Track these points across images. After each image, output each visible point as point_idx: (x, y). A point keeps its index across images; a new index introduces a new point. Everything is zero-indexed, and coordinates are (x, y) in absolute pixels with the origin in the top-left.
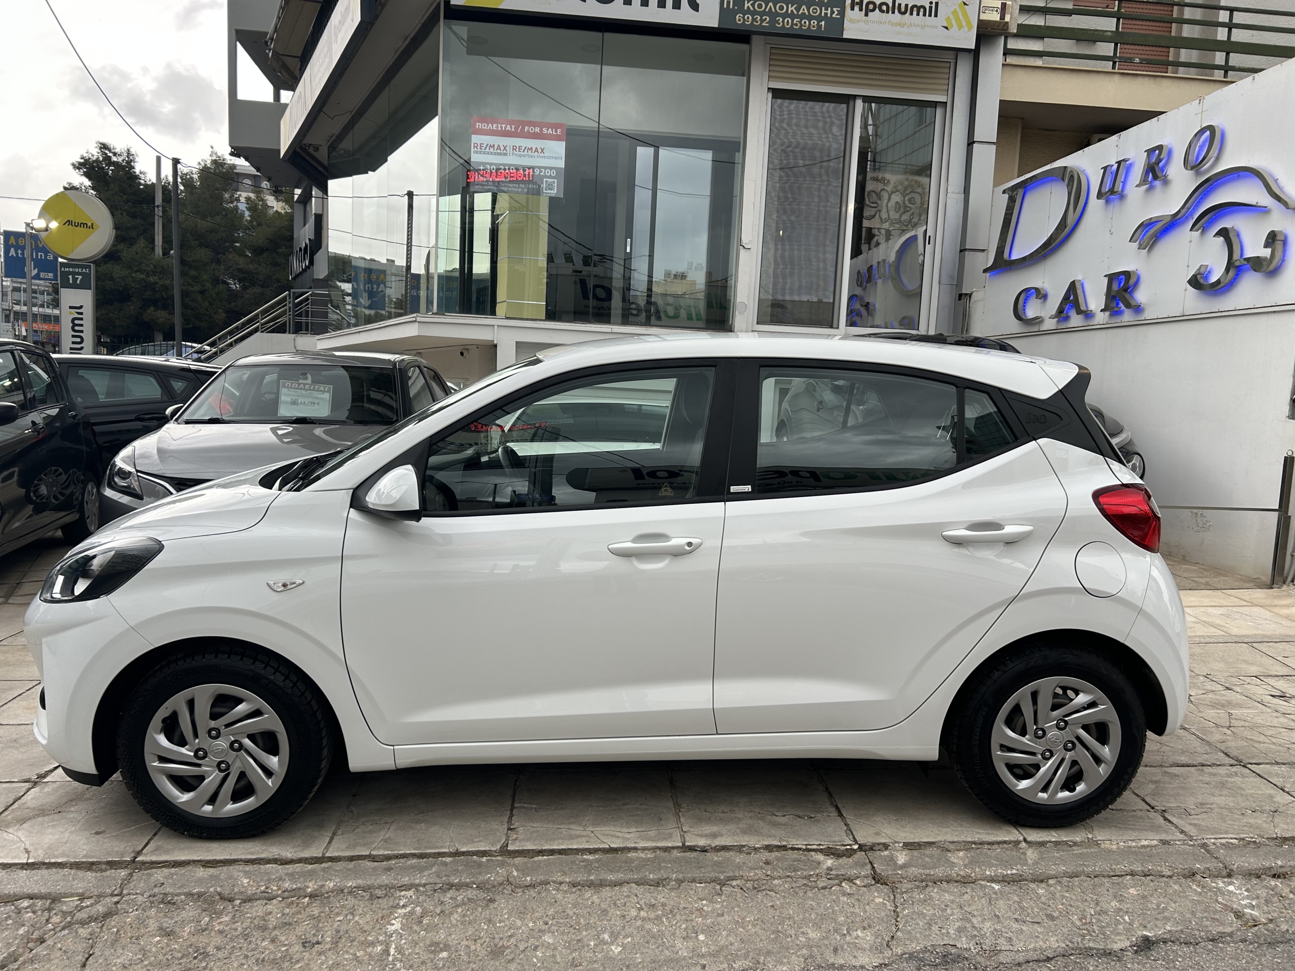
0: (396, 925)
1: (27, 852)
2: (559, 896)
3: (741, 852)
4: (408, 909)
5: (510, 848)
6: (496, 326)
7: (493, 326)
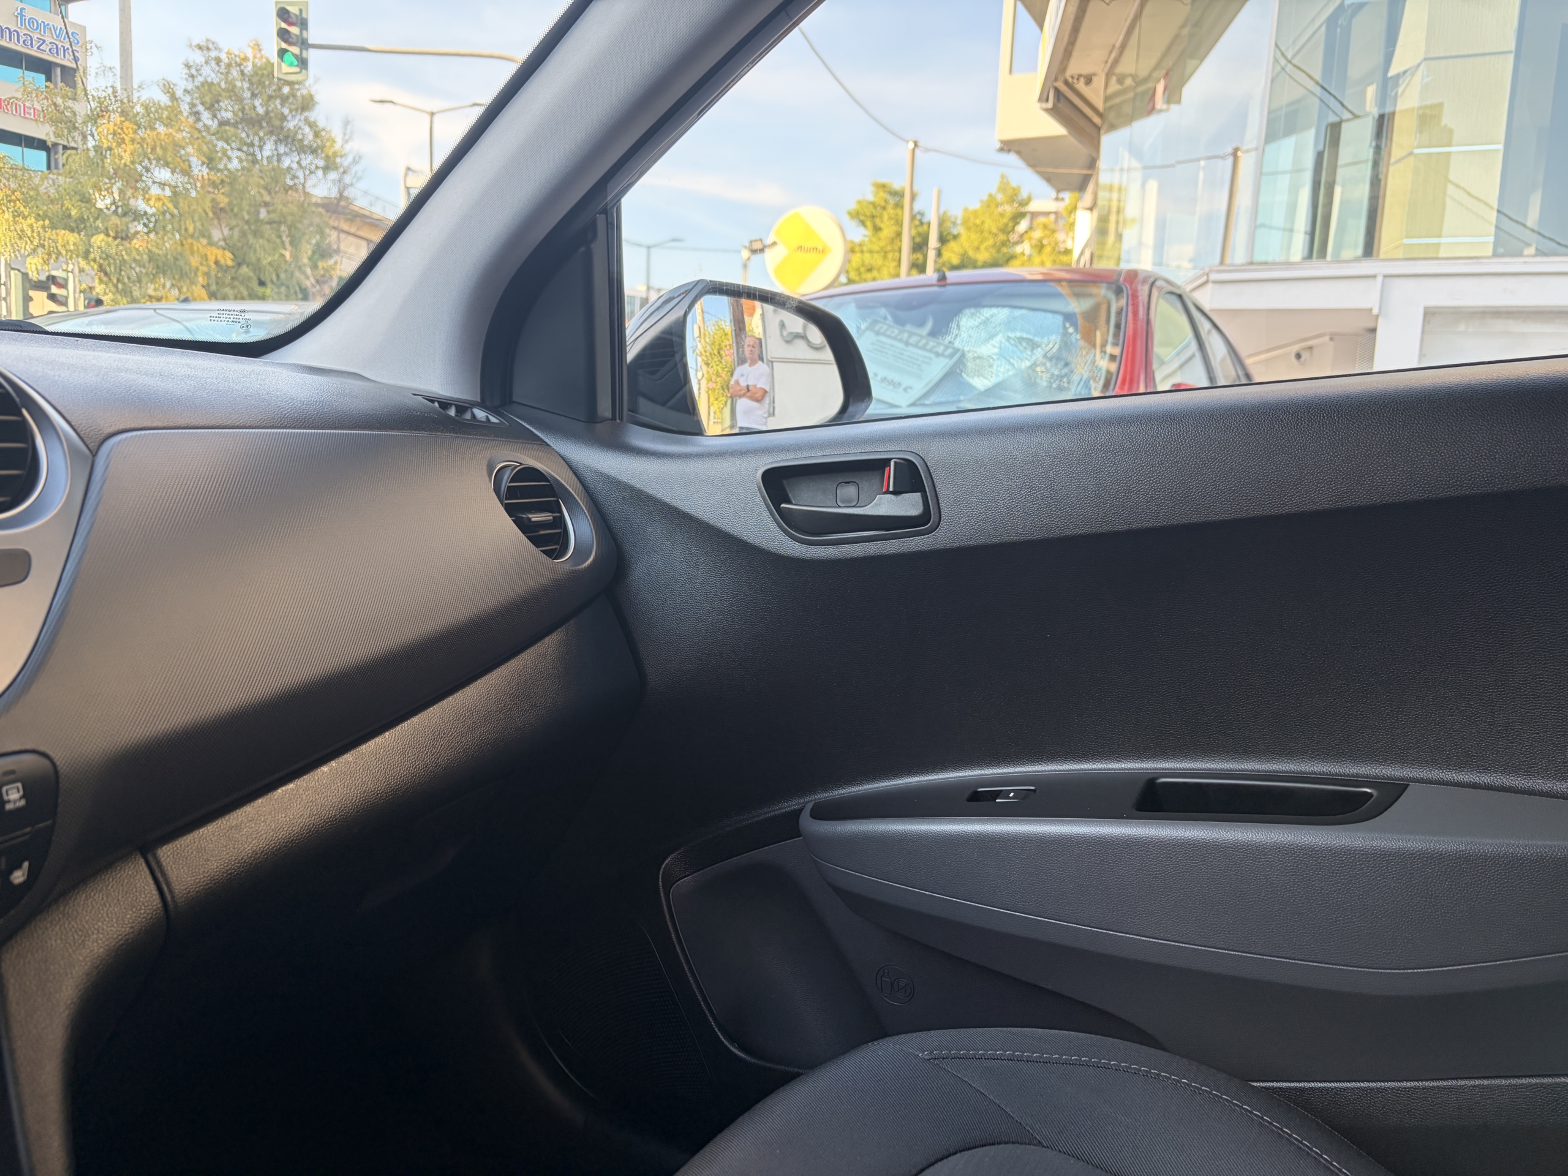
6: (1380, 279)
7: (1374, 277)
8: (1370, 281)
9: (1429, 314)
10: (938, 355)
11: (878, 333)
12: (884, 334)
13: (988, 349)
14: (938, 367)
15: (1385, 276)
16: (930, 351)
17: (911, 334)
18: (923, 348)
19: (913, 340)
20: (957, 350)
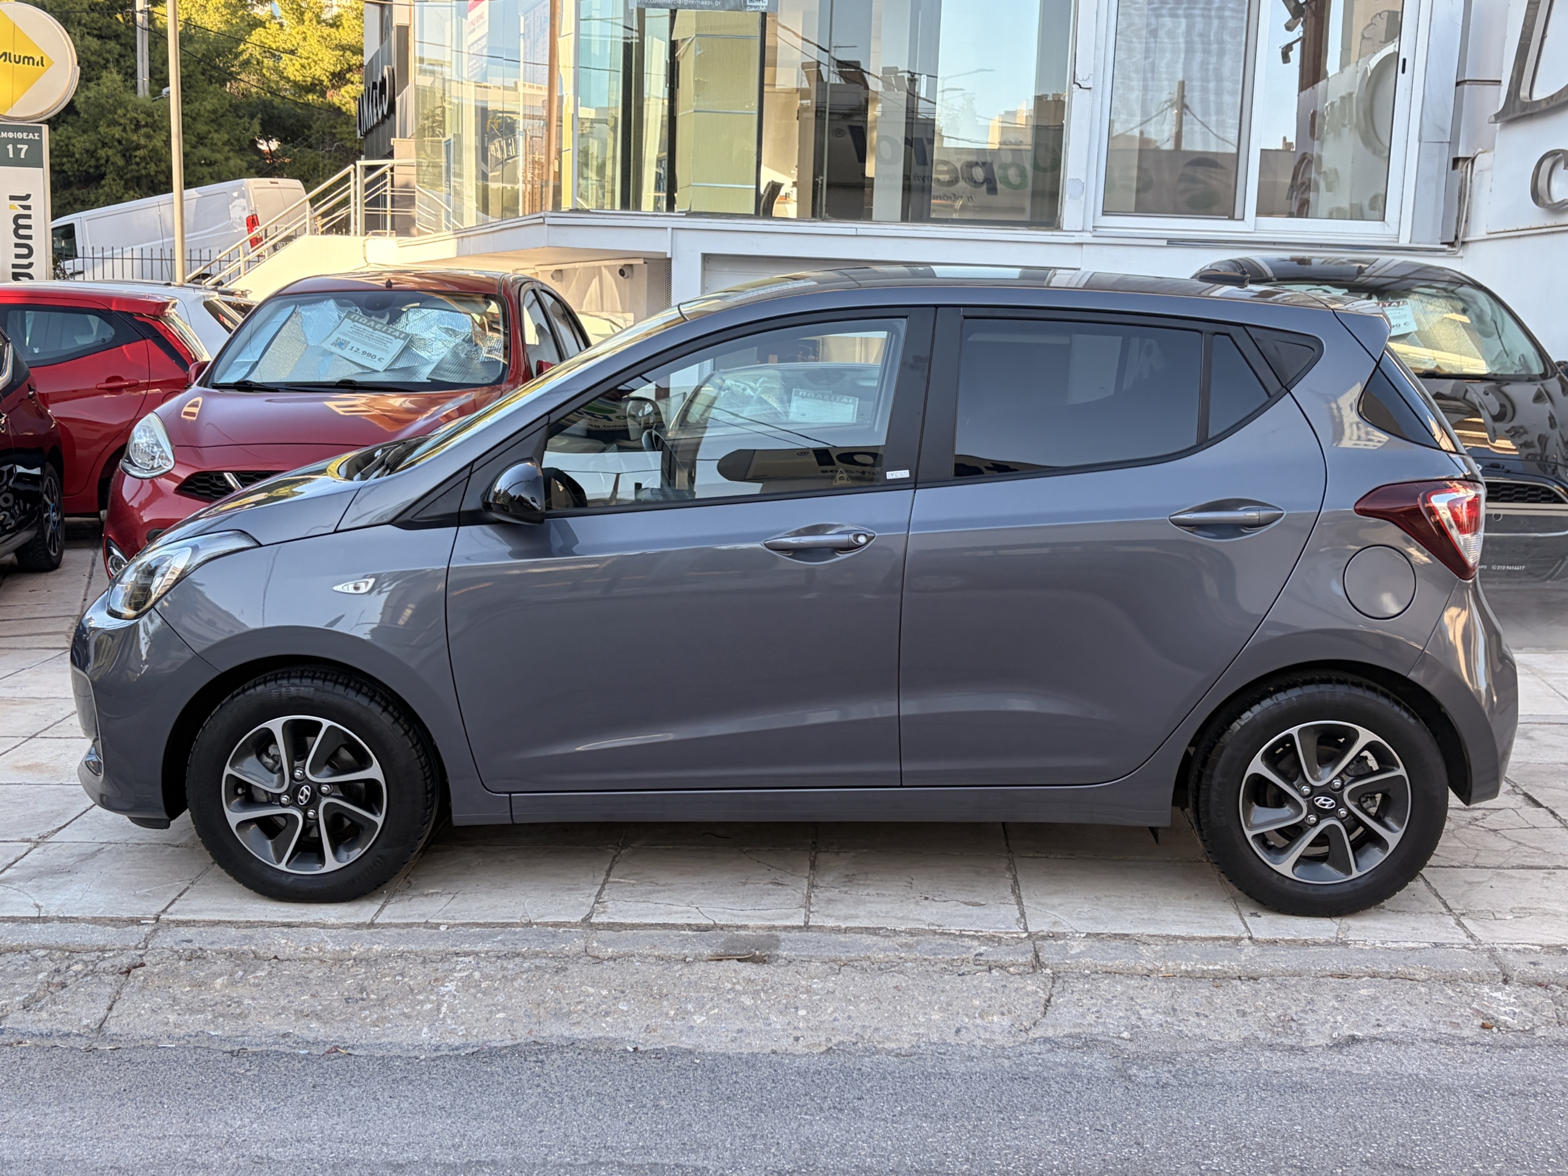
0: (451, 987)
1: (37, 906)
2: (644, 968)
3: (876, 934)
4: (465, 974)
5: (594, 920)
6: (670, 230)
7: (665, 229)
8: (663, 231)
9: (706, 258)
10: (396, 337)
11: (353, 321)
12: (357, 321)
13: (427, 335)
14: (398, 345)
15: (673, 229)
16: (390, 334)
17: (377, 323)
18: (385, 332)
19: (378, 326)
20: (407, 335)
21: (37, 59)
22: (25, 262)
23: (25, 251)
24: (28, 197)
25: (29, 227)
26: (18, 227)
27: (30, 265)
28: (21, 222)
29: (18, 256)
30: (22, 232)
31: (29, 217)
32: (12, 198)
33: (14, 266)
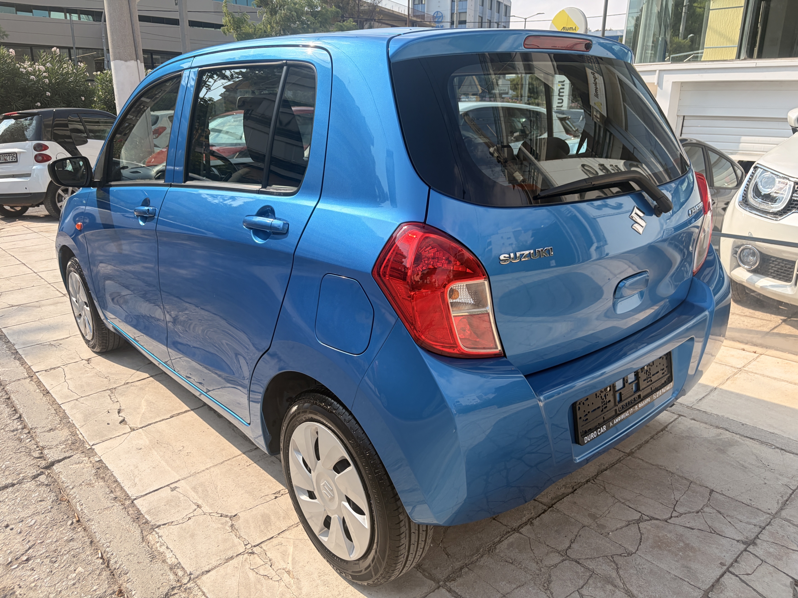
7: (655, 71)
15: (660, 70)
21: (574, 28)
22: (560, 105)
23: (561, 101)
24: (564, 81)
25: (563, 92)
26: (560, 92)
27: (562, 106)
28: (561, 90)
29: (559, 103)
30: (561, 94)
31: (563, 89)
32: (559, 82)
33: (557, 107)
